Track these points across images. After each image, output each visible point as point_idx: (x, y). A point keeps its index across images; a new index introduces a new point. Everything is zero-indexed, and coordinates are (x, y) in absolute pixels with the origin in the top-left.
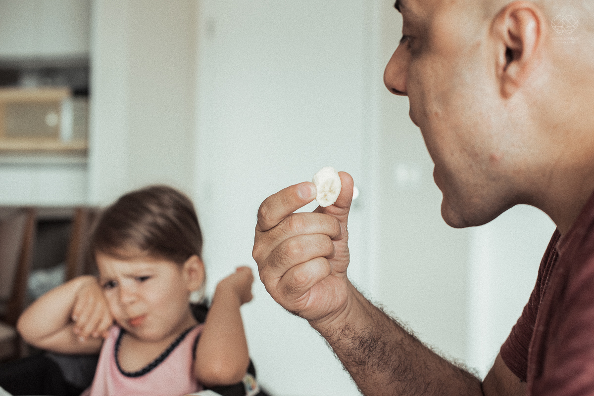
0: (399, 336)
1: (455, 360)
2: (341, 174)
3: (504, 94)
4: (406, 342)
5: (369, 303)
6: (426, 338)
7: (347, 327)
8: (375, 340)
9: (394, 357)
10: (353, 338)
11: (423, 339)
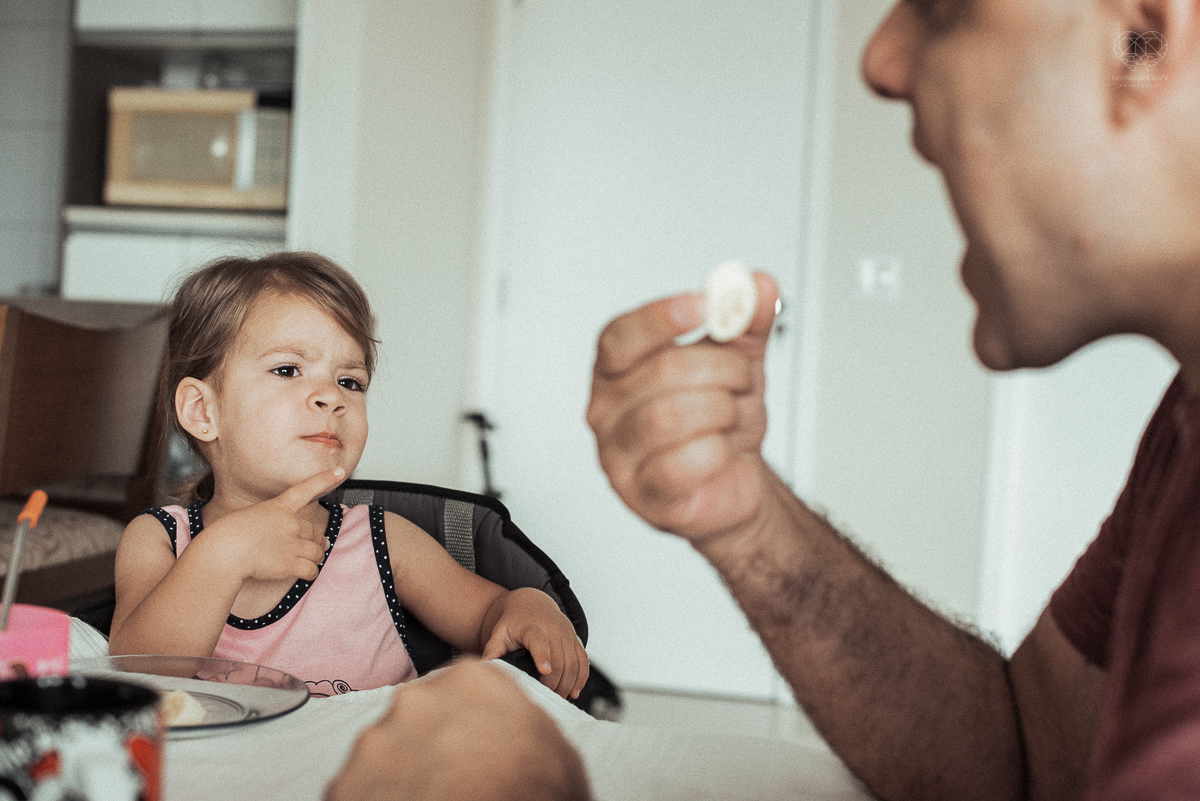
0: (856, 571)
1: (956, 615)
2: (758, 276)
3: (1117, 119)
4: (869, 583)
5: (801, 505)
6: (907, 573)
7: (760, 554)
8: (810, 579)
9: (846, 613)
10: (772, 576)
11: (902, 575)
